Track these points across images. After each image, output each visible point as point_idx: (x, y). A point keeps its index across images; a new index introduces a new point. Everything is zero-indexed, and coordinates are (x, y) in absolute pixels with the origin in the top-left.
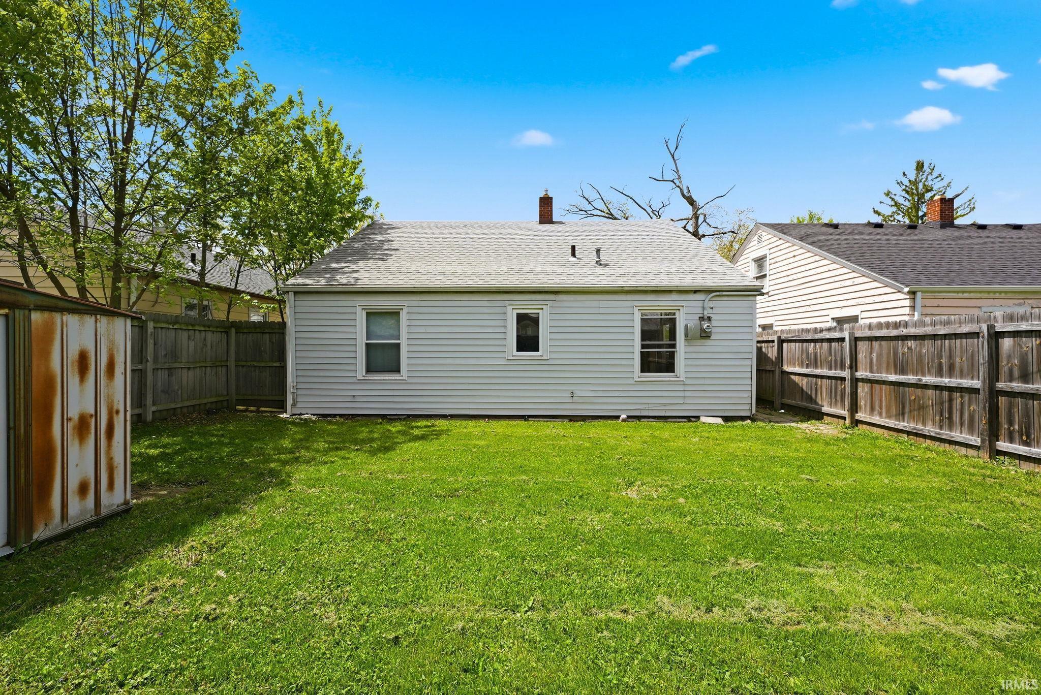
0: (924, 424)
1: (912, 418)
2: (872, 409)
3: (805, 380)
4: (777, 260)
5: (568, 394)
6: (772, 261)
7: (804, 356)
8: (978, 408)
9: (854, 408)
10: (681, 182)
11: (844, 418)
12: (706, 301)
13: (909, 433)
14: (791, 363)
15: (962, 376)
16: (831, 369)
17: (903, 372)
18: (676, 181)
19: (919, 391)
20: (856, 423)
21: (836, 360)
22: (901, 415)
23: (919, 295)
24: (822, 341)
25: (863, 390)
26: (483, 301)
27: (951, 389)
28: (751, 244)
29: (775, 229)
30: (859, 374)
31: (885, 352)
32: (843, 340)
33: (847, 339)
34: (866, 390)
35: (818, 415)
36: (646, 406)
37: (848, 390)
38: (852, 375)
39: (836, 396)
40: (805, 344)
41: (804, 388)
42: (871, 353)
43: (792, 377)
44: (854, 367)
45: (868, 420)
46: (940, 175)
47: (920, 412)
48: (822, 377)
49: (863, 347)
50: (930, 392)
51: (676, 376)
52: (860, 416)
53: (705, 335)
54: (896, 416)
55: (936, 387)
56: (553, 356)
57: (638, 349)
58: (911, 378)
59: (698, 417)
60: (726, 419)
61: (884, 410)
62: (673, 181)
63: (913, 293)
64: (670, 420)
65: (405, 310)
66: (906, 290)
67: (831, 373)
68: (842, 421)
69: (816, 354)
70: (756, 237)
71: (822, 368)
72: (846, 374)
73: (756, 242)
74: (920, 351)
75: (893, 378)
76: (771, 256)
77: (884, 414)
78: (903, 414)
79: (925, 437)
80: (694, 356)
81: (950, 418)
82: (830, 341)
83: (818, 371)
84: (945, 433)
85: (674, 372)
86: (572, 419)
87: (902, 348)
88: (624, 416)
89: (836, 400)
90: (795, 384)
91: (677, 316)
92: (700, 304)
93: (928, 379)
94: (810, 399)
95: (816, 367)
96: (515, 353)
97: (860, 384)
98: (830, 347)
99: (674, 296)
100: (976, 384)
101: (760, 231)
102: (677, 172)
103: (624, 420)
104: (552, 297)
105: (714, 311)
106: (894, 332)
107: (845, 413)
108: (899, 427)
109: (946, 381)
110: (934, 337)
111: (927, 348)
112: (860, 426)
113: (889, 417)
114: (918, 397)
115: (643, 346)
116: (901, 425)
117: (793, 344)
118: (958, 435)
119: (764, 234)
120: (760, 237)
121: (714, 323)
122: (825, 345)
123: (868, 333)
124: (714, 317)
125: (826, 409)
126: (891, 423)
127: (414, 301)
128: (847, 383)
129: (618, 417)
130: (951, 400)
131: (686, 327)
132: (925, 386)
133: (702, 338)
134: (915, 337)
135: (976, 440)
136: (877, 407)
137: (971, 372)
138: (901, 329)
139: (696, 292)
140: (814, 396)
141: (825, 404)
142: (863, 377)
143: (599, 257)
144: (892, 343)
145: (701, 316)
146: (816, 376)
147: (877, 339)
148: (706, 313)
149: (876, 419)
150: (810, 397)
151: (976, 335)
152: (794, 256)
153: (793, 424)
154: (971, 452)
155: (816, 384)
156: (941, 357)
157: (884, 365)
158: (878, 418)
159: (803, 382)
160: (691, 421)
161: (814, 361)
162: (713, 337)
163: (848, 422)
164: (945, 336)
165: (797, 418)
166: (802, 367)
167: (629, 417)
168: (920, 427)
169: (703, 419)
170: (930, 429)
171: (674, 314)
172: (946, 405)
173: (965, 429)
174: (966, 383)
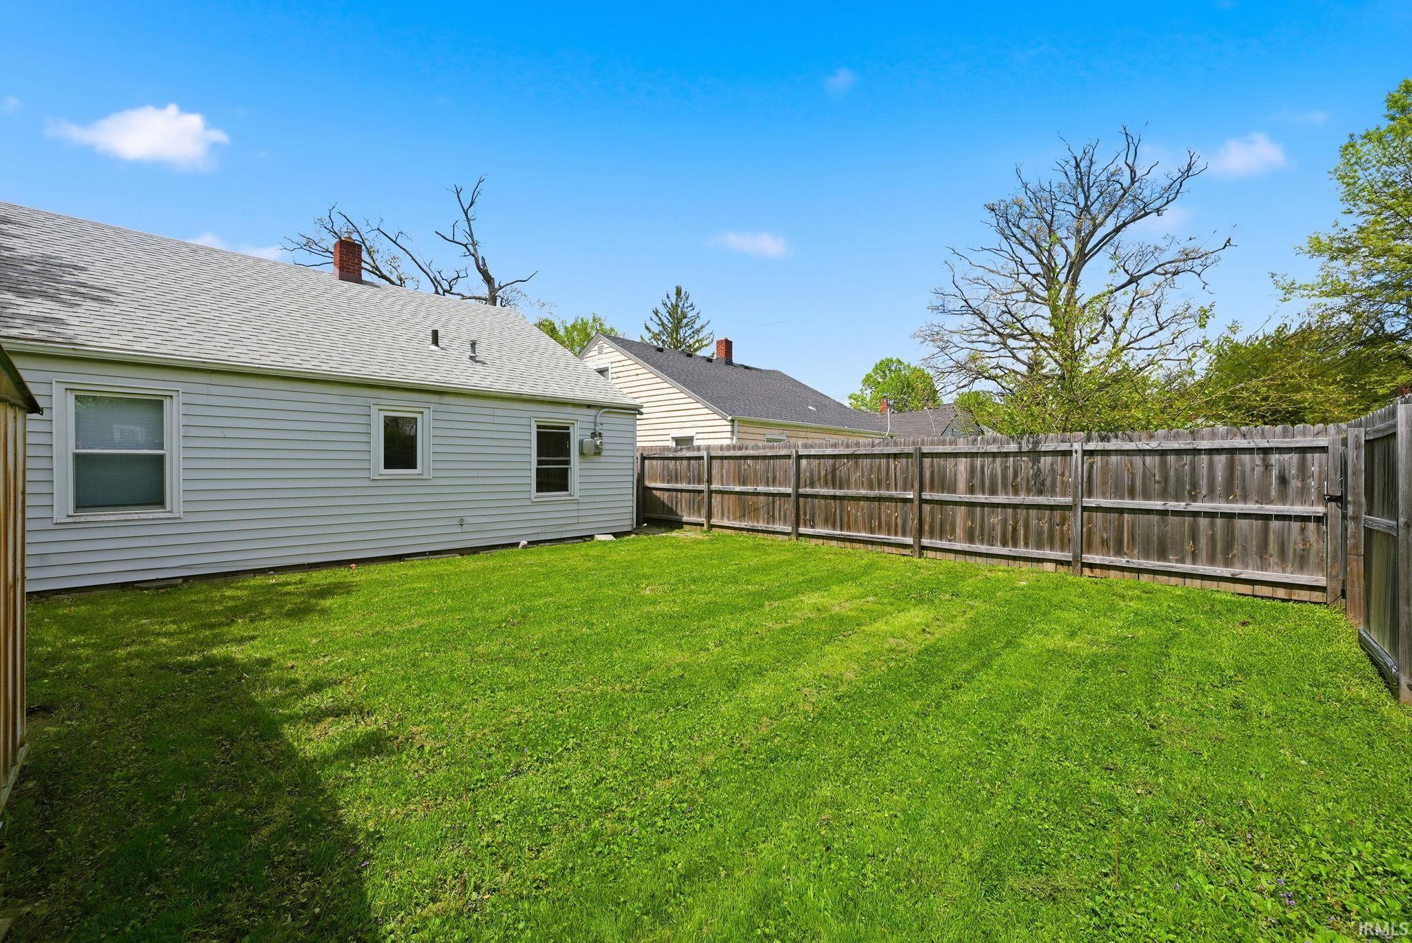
0: (758, 522)
1: (750, 519)
2: (723, 515)
3: (667, 494)
4: (619, 375)
5: (456, 522)
6: (615, 376)
7: (665, 472)
8: (789, 506)
9: (709, 516)
10: (475, 250)
11: (702, 525)
12: (598, 416)
13: (748, 530)
14: (653, 479)
15: (780, 485)
16: (689, 483)
17: (744, 484)
18: (470, 247)
19: (754, 498)
20: (711, 527)
21: (694, 476)
22: (743, 517)
23: (736, 422)
24: (682, 458)
25: (716, 499)
26: (333, 396)
27: (774, 495)
28: (590, 354)
29: (618, 343)
30: (714, 487)
31: (732, 468)
32: (701, 458)
33: (705, 458)
34: (718, 499)
35: (678, 524)
36: (543, 529)
37: (706, 500)
38: (709, 487)
39: (694, 505)
40: (666, 461)
41: (666, 501)
42: (722, 469)
43: (654, 492)
44: (709, 481)
45: (720, 524)
46: (692, 305)
47: (754, 512)
48: (682, 491)
49: (716, 463)
50: (762, 498)
51: (570, 495)
52: (714, 521)
53: (598, 451)
54: (740, 517)
55: (766, 494)
56: (438, 474)
57: (534, 466)
58: (750, 488)
59: (592, 537)
60: (615, 535)
61: (731, 515)
62: (465, 246)
63: (733, 421)
64: (566, 542)
65: (178, 399)
66: (729, 418)
67: (690, 487)
68: (699, 527)
69: (676, 470)
70: (596, 347)
71: (681, 483)
72: (703, 487)
73: (596, 353)
74: (755, 468)
75: (738, 488)
76: (614, 370)
77: (731, 518)
78: (744, 516)
79: (758, 531)
80: (587, 473)
81: (773, 516)
82: (689, 458)
83: (679, 486)
84: (771, 527)
85: (567, 490)
86: (462, 552)
87: (744, 465)
88: (524, 542)
89: (694, 509)
90: (658, 499)
91: (571, 430)
92: (592, 419)
93: (761, 489)
94: (671, 511)
95: (677, 482)
96: (383, 471)
97: (714, 495)
98: (689, 464)
99: (570, 409)
100: (789, 490)
101: (601, 342)
102: (471, 236)
103: (524, 547)
104: (436, 398)
105: (605, 427)
106: (739, 453)
107: (703, 520)
108: (742, 526)
109: (771, 489)
110: (765, 457)
111: (760, 465)
112: (713, 529)
113: (735, 519)
114: (754, 503)
115: (539, 463)
116: (743, 525)
117: (654, 462)
118: (779, 527)
119: (605, 346)
120: (601, 349)
121: (605, 440)
122: (685, 462)
123: (720, 453)
124: (604, 434)
125: (685, 519)
126: (737, 524)
127: (197, 384)
128: (706, 495)
129: (517, 544)
130: (774, 502)
131: (581, 443)
132: (759, 494)
133: (595, 454)
134: (753, 458)
135: (789, 529)
136: (726, 513)
137: (784, 483)
138: (744, 451)
139: (589, 406)
140: (674, 508)
141: (684, 514)
142: (717, 489)
143: (474, 352)
144: (738, 461)
145: (593, 431)
146: (677, 490)
147: (726, 458)
148: (597, 429)
149: (726, 523)
150: (671, 509)
151: (789, 457)
152: (637, 375)
153: (664, 535)
154: (786, 537)
155: (677, 497)
156: (768, 472)
157: (731, 479)
158: (726, 521)
159: (665, 497)
160: (585, 541)
161: (675, 477)
162: (602, 454)
163: (705, 527)
164: (771, 457)
165: (663, 529)
166: (664, 482)
167: (529, 543)
168: (755, 524)
169: (599, 537)
170: (761, 525)
171: (568, 428)
172: (771, 506)
173: (781, 522)
174: (783, 490)
